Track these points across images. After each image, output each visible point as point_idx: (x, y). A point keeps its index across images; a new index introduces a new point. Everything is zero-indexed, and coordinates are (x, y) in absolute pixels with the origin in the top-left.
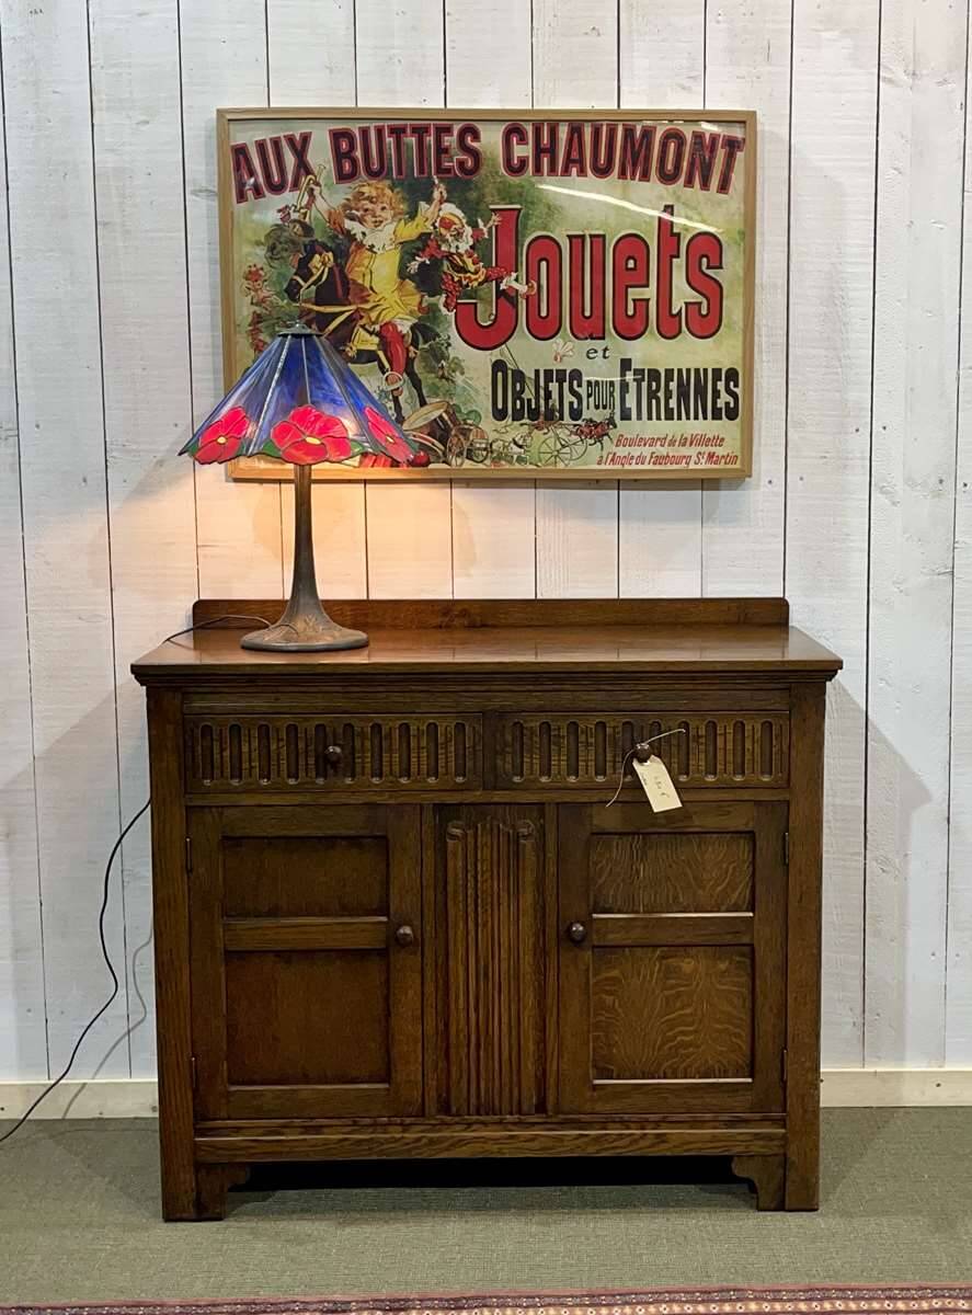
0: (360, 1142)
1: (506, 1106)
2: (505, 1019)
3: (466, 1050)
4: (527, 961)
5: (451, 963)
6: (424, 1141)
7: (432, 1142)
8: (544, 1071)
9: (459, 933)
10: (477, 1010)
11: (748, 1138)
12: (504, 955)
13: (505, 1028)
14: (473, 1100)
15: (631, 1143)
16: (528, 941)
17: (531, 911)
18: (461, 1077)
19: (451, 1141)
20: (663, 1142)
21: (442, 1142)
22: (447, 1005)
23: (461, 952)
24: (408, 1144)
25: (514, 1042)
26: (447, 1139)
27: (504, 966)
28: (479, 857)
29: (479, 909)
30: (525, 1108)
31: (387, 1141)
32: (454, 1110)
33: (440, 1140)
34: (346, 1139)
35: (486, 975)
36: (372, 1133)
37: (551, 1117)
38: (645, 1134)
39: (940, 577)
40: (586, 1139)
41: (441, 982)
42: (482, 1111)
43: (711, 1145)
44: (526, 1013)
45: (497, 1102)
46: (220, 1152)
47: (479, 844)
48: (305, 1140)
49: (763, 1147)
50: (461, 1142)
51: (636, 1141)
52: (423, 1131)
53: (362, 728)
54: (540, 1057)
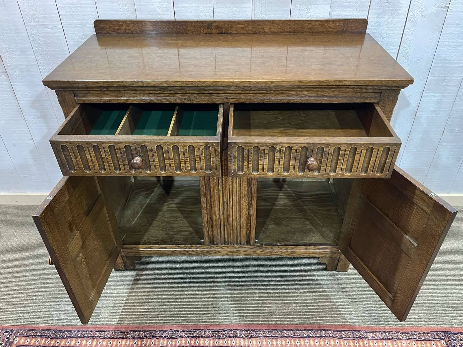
0: (180, 251)
1: (235, 242)
2: (235, 218)
3: (219, 226)
4: (244, 200)
5: (212, 200)
6: (205, 251)
7: (207, 252)
8: (250, 232)
9: (215, 190)
10: (223, 214)
11: (326, 253)
12: (234, 197)
13: (235, 220)
14: (223, 240)
15: (282, 253)
16: (244, 192)
17: (246, 183)
18: (218, 234)
19: (214, 252)
20: (295, 253)
21: (211, 252)
22: (211, 212)
23: (216, 196)
24: (199, 252)
25: (238, 223)
26: (213, 251)
27: (234, 201)
28: (223, 163)
29: (224, 182)
30: (242, 243)
31: (191, 251)
32: (215, 243)
33: (210, 251)
34: (176, 251)
35: (227, 204)
36: (186, 249)
37: (252, 246)
38: (288, 251)
39: (443, 9)
40: (265, 252)
41: (209, 205)
42: (226, 244)
43: (312, 254)
44: (243, 216)
45: (231, 241)
46: (129, 253)
47: (223, 158)
48: (160, 250)
49: (331, 255)
50: (218, 252)
51: (284, 253)
52: (204, 249)
53: (151, 147)
54: (248, 228)
